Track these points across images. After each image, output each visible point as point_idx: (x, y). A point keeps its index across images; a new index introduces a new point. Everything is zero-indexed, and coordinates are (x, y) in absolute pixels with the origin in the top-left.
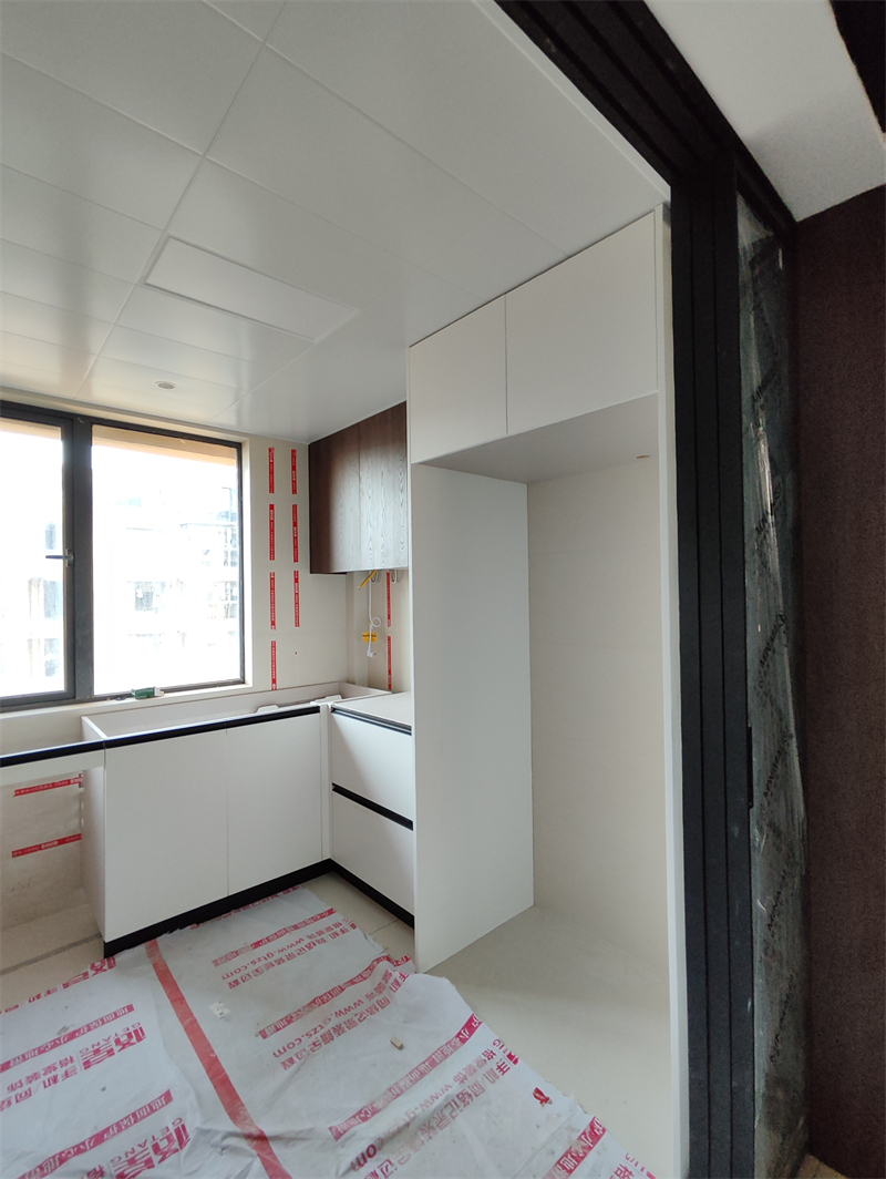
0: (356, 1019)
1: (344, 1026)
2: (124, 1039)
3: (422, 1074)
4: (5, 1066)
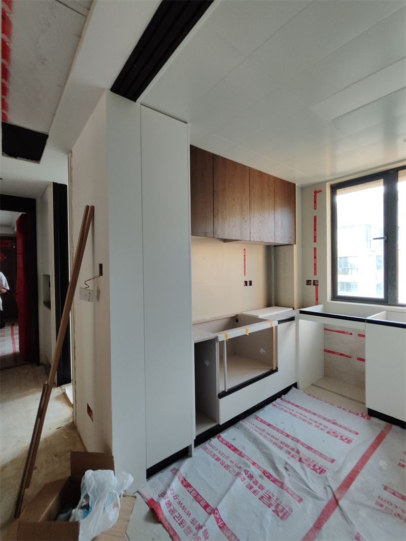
2: (344, 438)
4: (315, 414)
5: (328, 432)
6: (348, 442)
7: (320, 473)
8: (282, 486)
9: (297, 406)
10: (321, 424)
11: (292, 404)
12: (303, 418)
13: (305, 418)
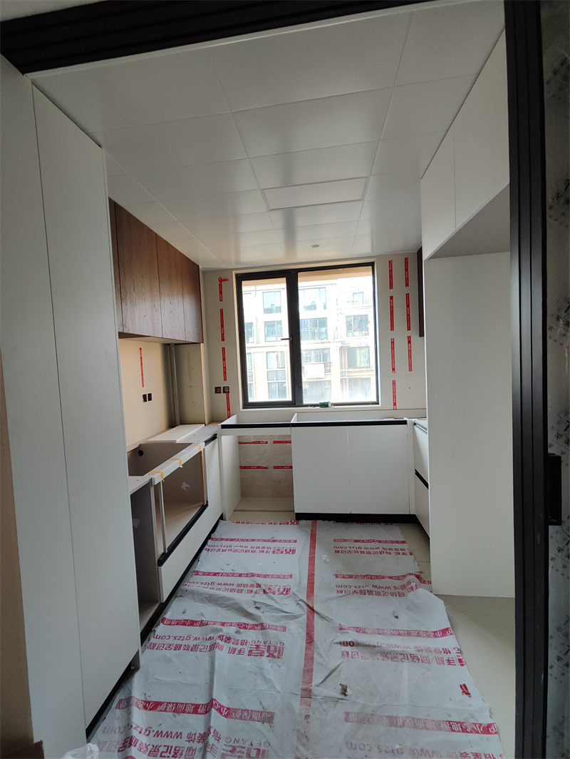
0: (382, 593)
1: (374, 593)
2: (288, 550)
3: (399, 634)
4: (253, 540)
5: (274, 552)
6: (293, 553)
7: (287, 594)
8: (262, 627)
9: (232, 540)
10: (264, 548)
11: (227, 540)
12: (245, 549)
13: (246, 549)
